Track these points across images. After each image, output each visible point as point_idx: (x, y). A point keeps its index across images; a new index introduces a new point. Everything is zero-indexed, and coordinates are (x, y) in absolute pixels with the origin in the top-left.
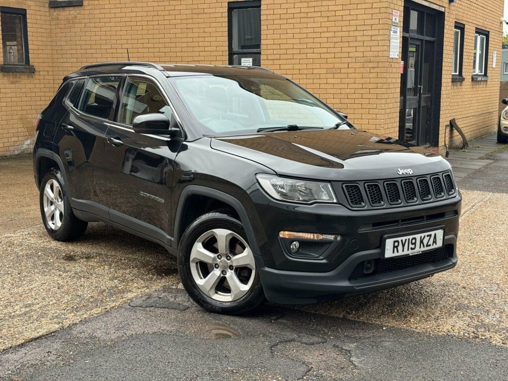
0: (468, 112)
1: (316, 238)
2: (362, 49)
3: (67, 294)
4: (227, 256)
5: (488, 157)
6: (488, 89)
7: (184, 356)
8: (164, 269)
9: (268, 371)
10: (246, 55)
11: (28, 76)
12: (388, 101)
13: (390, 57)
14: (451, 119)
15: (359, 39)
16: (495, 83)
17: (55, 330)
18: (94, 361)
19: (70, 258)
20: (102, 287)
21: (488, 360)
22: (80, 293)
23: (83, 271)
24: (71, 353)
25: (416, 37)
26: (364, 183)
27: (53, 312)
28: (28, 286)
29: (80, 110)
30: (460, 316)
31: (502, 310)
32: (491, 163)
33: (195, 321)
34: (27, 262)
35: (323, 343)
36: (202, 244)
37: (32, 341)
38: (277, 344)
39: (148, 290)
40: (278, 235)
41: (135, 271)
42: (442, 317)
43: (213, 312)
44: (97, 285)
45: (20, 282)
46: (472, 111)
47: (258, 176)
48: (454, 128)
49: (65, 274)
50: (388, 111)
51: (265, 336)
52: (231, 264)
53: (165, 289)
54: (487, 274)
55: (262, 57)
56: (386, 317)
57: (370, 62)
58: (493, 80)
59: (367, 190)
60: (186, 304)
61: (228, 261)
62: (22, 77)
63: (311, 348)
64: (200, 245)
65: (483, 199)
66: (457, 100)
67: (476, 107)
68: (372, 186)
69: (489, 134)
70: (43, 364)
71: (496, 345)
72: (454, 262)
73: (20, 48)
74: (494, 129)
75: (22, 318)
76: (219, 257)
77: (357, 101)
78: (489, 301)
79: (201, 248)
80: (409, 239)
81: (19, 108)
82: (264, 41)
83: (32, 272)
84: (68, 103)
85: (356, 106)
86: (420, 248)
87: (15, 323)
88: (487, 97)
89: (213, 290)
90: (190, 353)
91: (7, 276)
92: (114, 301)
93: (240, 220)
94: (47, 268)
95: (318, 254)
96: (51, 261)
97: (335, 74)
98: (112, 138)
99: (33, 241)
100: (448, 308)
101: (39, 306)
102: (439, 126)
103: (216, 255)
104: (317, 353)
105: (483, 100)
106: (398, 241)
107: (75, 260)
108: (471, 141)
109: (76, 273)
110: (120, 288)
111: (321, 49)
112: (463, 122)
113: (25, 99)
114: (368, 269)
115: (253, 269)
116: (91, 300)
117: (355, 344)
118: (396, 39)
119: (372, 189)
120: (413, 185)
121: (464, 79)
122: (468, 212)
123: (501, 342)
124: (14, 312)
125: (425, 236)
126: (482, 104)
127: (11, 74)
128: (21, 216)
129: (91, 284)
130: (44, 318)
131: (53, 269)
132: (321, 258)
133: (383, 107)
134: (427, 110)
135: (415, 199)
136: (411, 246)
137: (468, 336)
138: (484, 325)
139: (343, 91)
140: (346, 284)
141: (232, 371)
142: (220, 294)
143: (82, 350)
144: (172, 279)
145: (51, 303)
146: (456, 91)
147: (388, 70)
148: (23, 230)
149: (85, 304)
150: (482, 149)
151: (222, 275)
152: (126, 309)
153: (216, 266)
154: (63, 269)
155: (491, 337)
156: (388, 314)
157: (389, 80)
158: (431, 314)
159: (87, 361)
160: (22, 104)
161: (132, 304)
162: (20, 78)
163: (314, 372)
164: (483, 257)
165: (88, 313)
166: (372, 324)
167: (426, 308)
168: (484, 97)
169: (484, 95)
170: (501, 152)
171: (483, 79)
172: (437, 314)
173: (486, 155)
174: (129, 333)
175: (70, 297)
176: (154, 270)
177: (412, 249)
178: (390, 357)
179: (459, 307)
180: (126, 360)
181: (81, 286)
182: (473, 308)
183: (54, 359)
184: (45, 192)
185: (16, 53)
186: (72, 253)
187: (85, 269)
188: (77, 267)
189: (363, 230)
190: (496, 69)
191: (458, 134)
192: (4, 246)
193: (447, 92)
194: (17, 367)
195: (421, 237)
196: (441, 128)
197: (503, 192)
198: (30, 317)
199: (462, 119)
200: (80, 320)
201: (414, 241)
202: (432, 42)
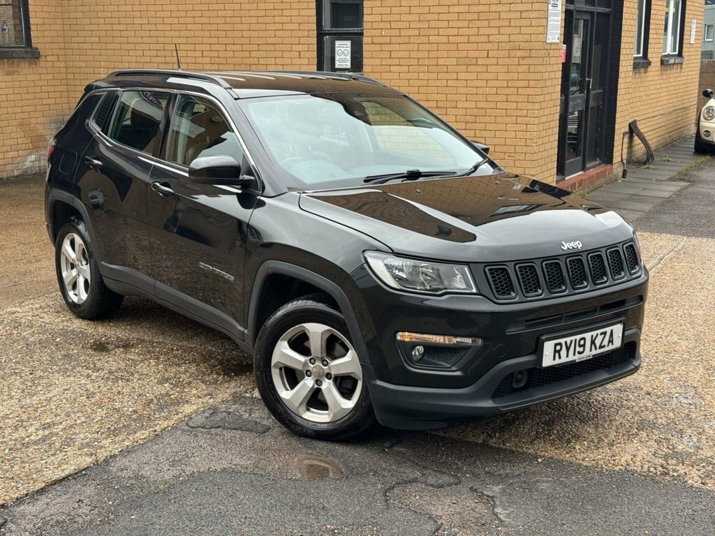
0: (655, 109)
1: (447, 342)
2: (508, 31)
3: (101, 408)
4: (323, 361)
5: (682, 177)
6: (682, 74)
7: (266, 508)
8: (232, 364)
9: (382, 531)
10: (342, 36)
11: (30, 64)
12: (544, 105)
13: (548, 42)
14: (631, 121)
15: (503, 15)
16: (693, 65)
17: (86, 466)
18: (143, 516)
19: (101, 347)
20: (148, 395)
21: (682, 510)
22: (118, 405)
23: (119, 369)
24: (111, 503)
25: (584, 10)
26: (515, 265)
27: (82, 436)
28: (44, 394)
29: (111, 137)
30: (643, 439)
31: (701, 430)
32: (686, 188)
33: (279, 450)
34: (41, 354)
35: (456, 485)
36: (289, 342)
37: (55, 484)
38: (394, 487)
39: (212, 400)
40: (395, 337)
41: (193, 369)
42: (619, 441)
43: (303, 437)
44: (140, 392)
45: (33, 388)
46: (661, 108)
47: (367, 254)
48: (634, 135)
49: (95, 374)
50: (544, 119)
51: (377, 475)
52: (328, 371)
53: (237, 398)
54: (681, 371)
55: (365, 40)
56: (543, 442)
57: (519, 49)
58: (691, 61)
59: (519, 273)
60: (265, 422)
61: (324, 367)
62: (22, 65)
63: (441, 492)
64: (285, 344)
65: (675, 247)
66: (639, 94)
67: (666, 102)
68: (525, 268)
69: (683, 139)
70: (73, 521)
71: (692, 487)
72: (636, 365)
73: (18, 22)
74: (691, 130)
75: (39, 447)
76: (312, 361)
77: (499, 105)
78: (683, 415)
79: (286, 348)
80: (576, 340)
81: (19, 110)
82: (369, 16)
83: (50, 370)
84: (93, 125)
85: (498, 112)
86: (591, 351)
87: (30, 455)
88: (682, 87)
89: (304, 406)
90: (274, 503)
91: (14, 377)
92: (166, 418)
93: (341, 312)
94: (70, 363)
95: (449, 364)
96: (75, 351)
97: (469, 67)
98: (158, 184)
99: (47, 319)
100: (627, 426)
101: (61, 427)
102: (614, 135)
103: (308, 358)
104: (448, 501)
105: (675, 92)
106: (560, 344)
107: (108, 351)
108: (657, 150)
109: (111, 372)
110: (173, 396)
111: (449, 29)
112: (648, 124)
113: (27, 96)
114: (518, 381)
115: (360, 379)
116: (134, 416)
117: (500, 487)
118: (556, 15)
119: (526, 272)
120: (582, 264)
121: (649, 63)
122: (654, 269)
123: (700, 481)
124: (28, 437)
125: (597, 335)
126: (674, 96)
127: (6, 60)
128: (28, 279)
129: (133, 390)
130: (70, 446)
131: (78, 365)
132: (454, 368)
133: (536, 114)
134: (598, 111)
135: (585, 283)
136: (578, 349)
137: (655, 471)
138: (675, 455)
139: (481, 91)
140: (488, 404)
141: (333, 530)
142: (313, 412)
143: (125, 498)
144: (245, 382)
145: (79, 422)
146: (639, 80)
147: (545, 62)
148: (32, 301)
149: (125, 423)
150: (674, 164)
151: (316, 386)
152: (183, 431)
153: (309, 374)
154: (92, 366)
155: (685, 473)
156: (544, 437)
157: (546, 76)
158: (603, 438)
159: (133, 517)
160: (23, 103)
161: (191, 424)
162: (18, 67)
163: (444, 531)
164: (674, 343)
165: (131, 438)
166: (523, 453)
167: (597, 427)
168: (677, 87)
169: (678, 83)
170: (700, 169)
171: (677, 61)
172: (612, 437)
173: (679, 173)
174: (188, 470)
175: (104, 412)
176: (219, 367)
177: (579, 353)
178: (548, 507)
179: (643, 425)
180: (187, 514)
181: (119, 393)
182: (661, 427)
183: (87, 512)
184: (63, 250)
185: (13, 31)
186: (103, 339)
187: (122, 365)
188: (111, 362)
189: (512, 331)
190: (695, 46)
191: (639, 141)
192: (8, 328)
193: (626, 86)
194: (37, 526)
195: (592, 336)
196: (616, 138)
197: (702, 235)
198: (50, 445)
199: (647, 120)
200: (120, 450)
201: (582, 342)
202: (606, 15)
